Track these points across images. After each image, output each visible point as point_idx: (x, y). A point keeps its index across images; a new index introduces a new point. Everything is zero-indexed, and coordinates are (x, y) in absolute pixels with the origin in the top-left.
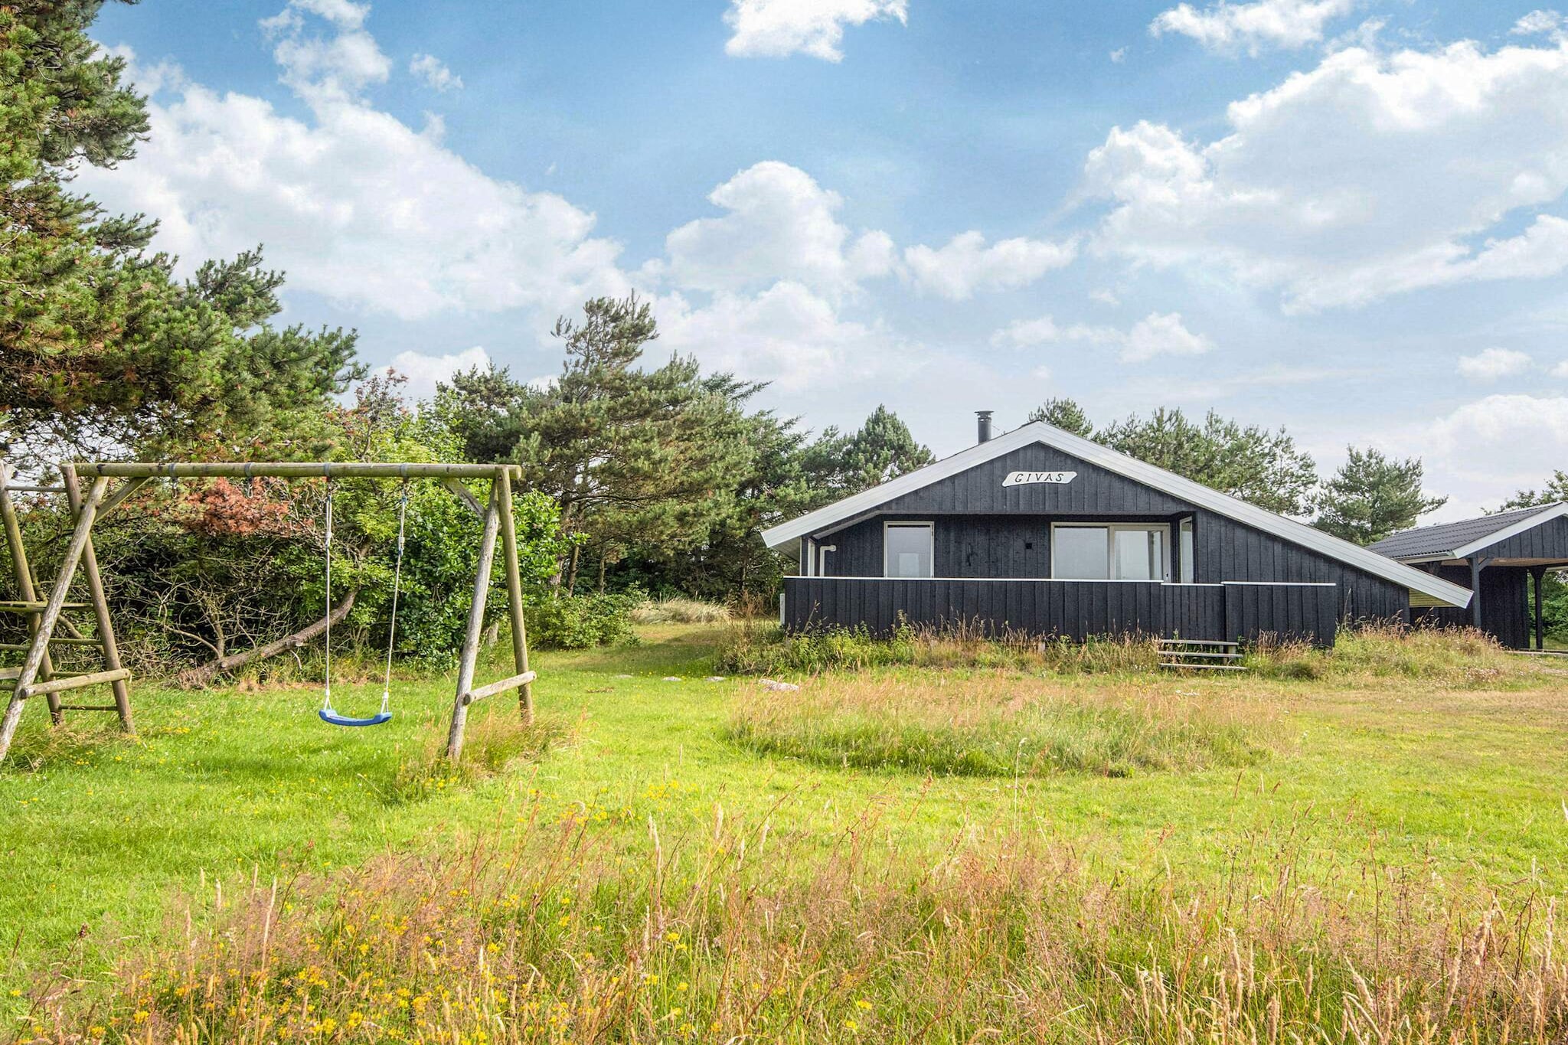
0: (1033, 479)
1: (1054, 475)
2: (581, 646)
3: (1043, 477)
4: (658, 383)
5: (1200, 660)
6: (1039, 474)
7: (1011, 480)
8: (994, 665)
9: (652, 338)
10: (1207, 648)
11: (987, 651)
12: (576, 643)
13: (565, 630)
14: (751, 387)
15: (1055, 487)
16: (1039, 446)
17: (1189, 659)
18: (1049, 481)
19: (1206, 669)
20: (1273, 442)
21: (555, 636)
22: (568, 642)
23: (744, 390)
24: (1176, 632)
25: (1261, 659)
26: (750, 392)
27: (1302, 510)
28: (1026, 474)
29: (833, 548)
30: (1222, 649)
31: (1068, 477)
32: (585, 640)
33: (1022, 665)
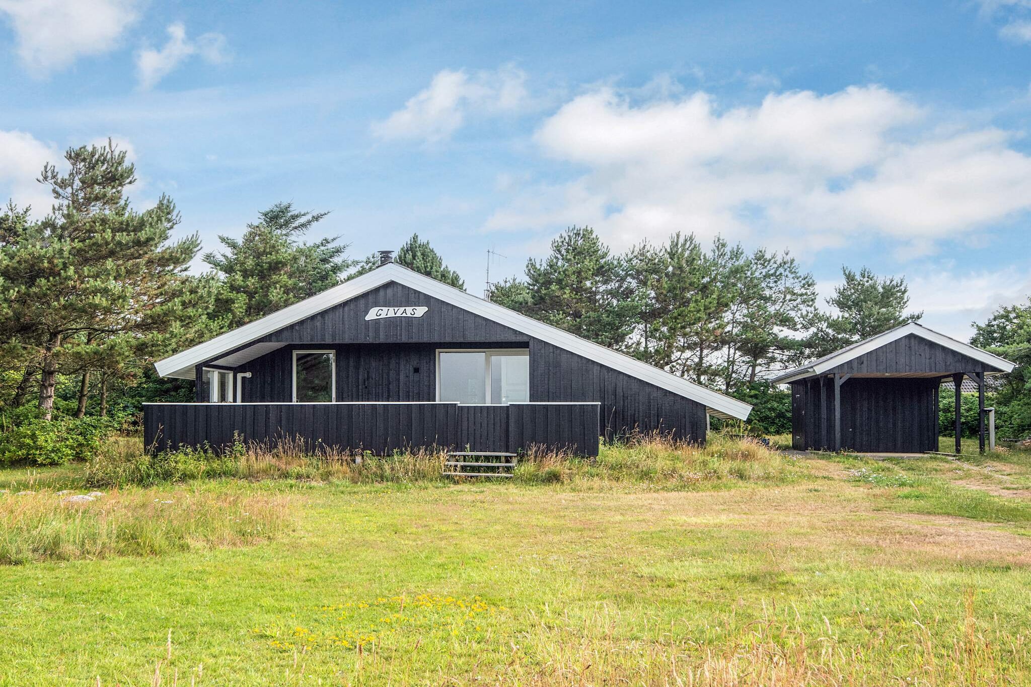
0: (391, 314)
1: (409, 310)
2: (53, 464)
3: (400, 312)
4: (128, 225)
5: (473, 469)
6: (396, 309)
7: (372, 314)
8: (299, 477)
9: (130, 183)
10: (487, 459)
11: (301, 465)
12: (48, 460)
13: (37, 449)
14: (309, 217)
15: (410, 320)
16: (391, 284)
17: (464, 469)
18: (404, 315)
19: (477, 477)
20: (778, 263)
21: (28, 454)
22: (39, 460)
23: (302, 220)
24: (468, 446)
25: (528, 467)
26: (309, 222)
27: (799, 326)
28: (385, 309)
29: (248, 375)
30: (503, 459)
31: (420, 311)
32: (56, 458)
33: (326, 476)
